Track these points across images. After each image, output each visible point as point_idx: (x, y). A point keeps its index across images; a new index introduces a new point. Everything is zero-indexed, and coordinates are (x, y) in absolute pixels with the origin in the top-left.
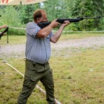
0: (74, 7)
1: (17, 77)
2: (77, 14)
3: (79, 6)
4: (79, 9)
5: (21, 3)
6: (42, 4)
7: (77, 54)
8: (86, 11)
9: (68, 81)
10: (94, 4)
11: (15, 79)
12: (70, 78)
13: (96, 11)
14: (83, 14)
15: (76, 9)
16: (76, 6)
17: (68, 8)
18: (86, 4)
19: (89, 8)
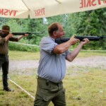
0: (79, 24)
1: (22, 95)
2: (82, 31)
3: (84, 24)
4: (85, 26)
5: (29, 16)
6: (45, 20)
7: (84, 74)
8: (92, 29)
9: (77, 102)
10: (100, 22)
11: (20, 97)
12: (79, 99)
13: (102, 29)
14: (88, 32)
15: (81, 27)
16: (82, 23)
17: (72, 25)
18: (92, 22)
19: (95, 26)
